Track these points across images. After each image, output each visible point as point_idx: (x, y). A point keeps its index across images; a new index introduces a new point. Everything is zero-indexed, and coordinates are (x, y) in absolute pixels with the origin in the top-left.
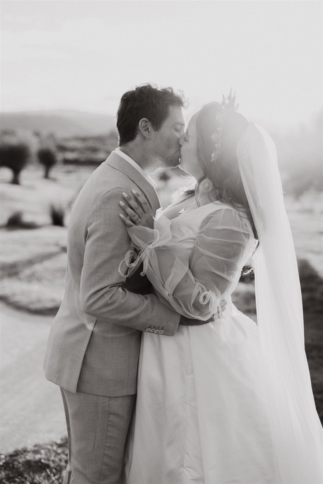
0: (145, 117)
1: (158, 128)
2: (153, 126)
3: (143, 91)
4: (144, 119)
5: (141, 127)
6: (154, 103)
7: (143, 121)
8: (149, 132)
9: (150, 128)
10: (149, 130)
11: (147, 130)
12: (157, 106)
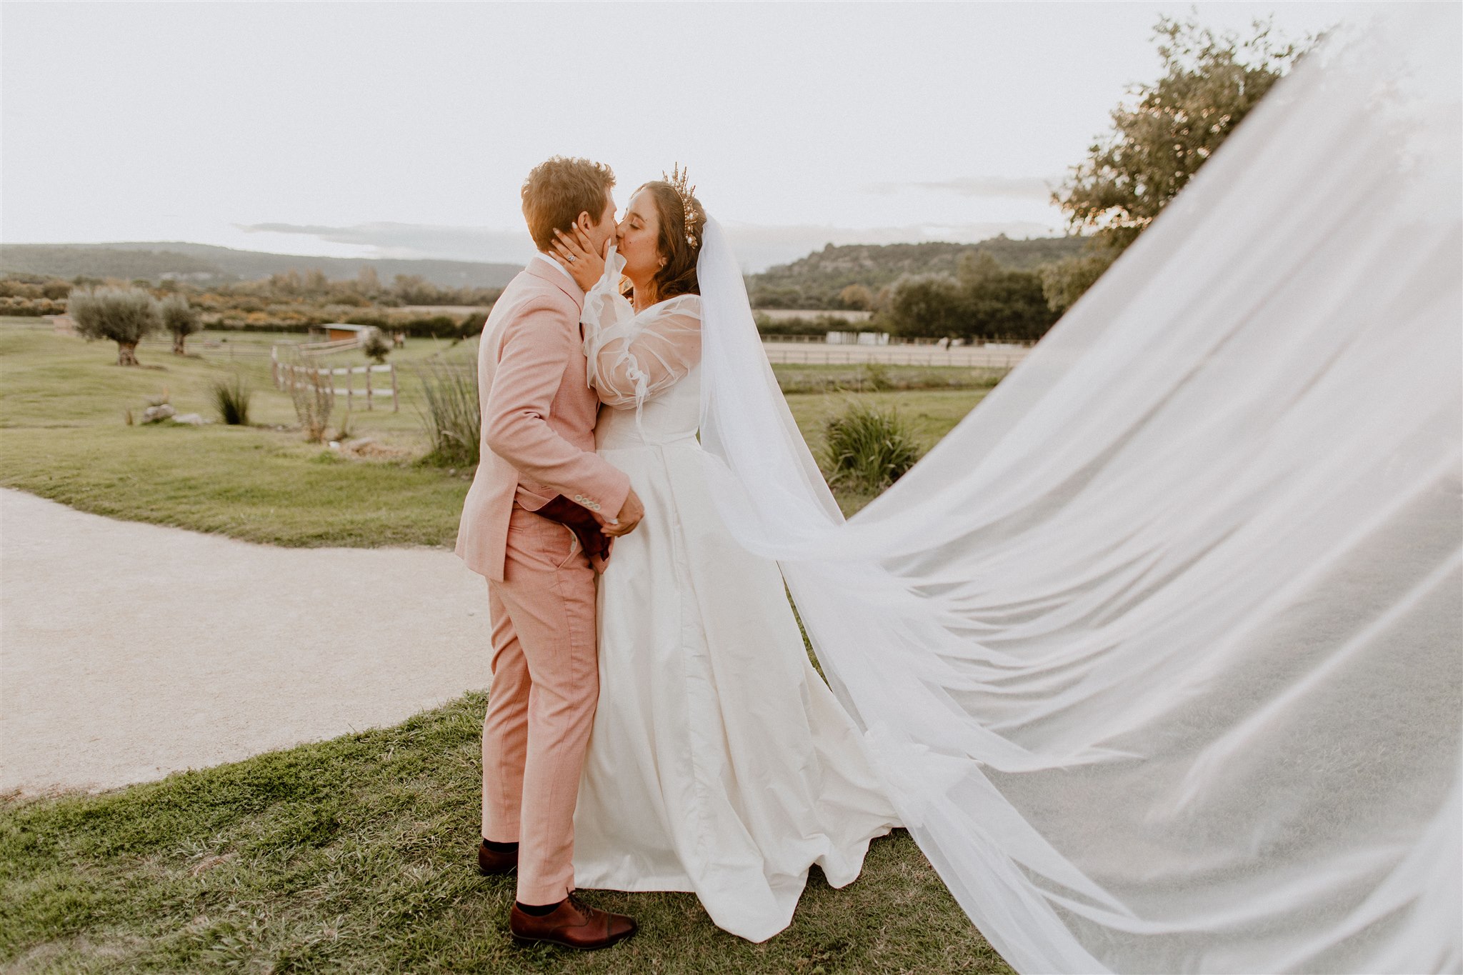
1: (598, 222)
2: (592, 220)
10: (589, 226)
12: (596, 193)
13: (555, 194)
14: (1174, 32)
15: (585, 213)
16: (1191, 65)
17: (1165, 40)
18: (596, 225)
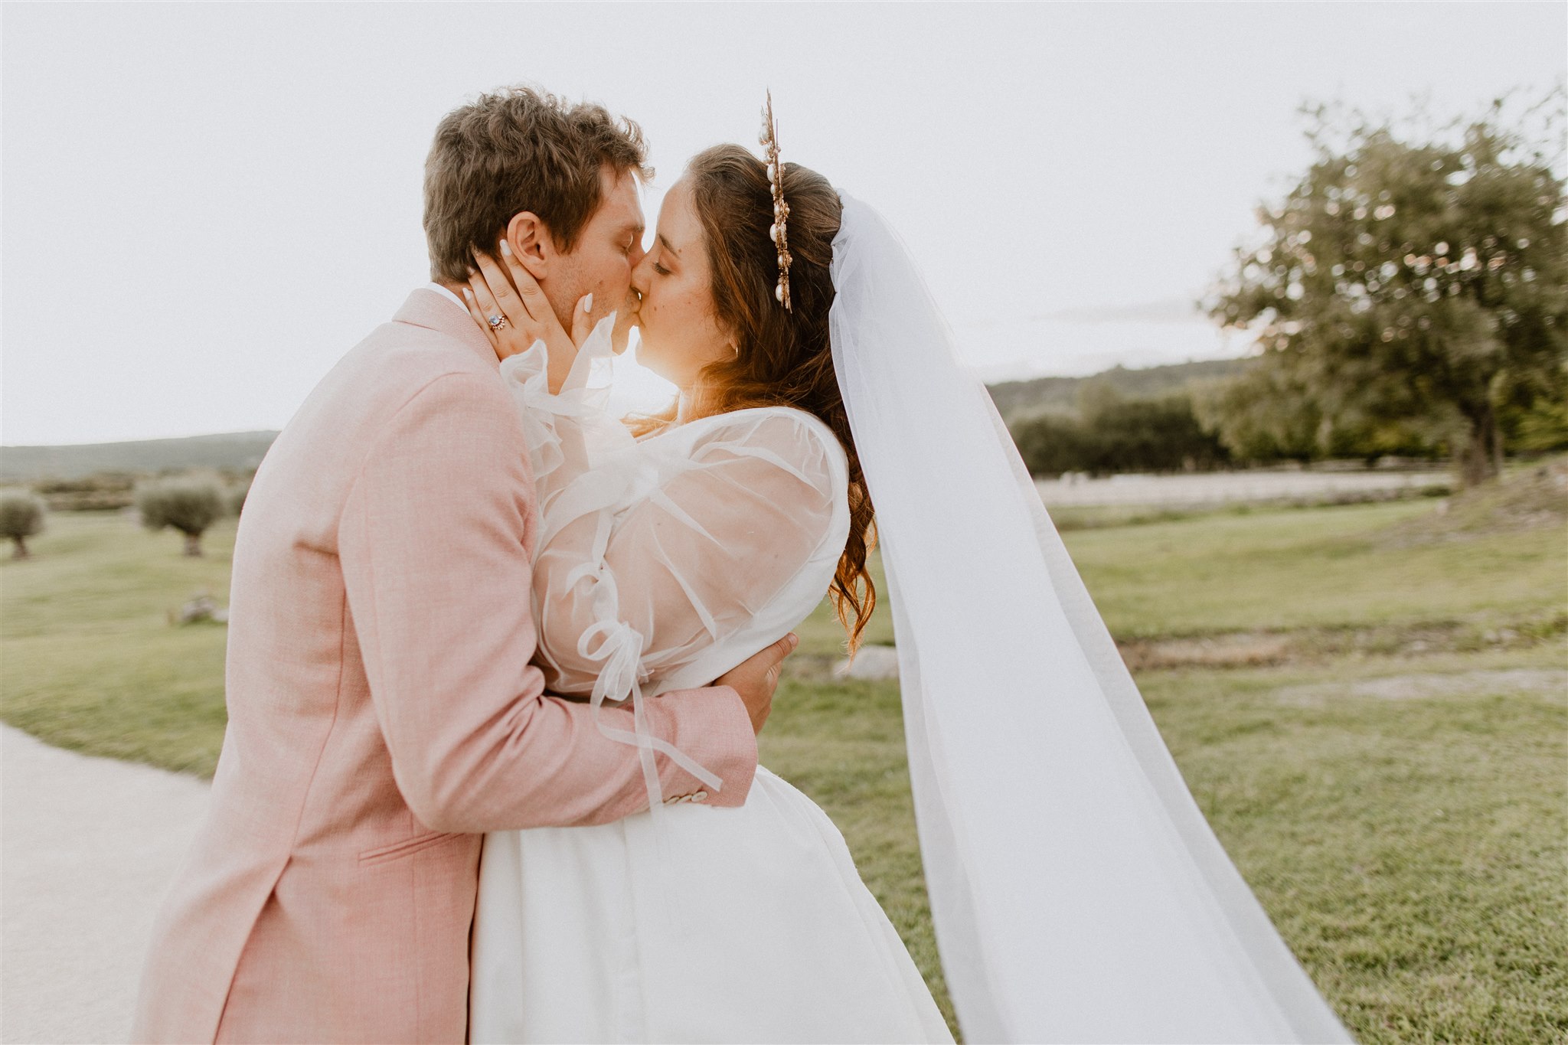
0: (527, 210)
1: (570, 245)
2: (553, 238)
3: (516, 118)
4: (526, 215)
5: (516, 242)
6: (555, 159)
7: (521, 222)
8: (542, 258)
9: (546, 246)
10: (543, 249)
11: (536, 250)
12: (566, 171)
14: (1320, 111)
16: (1343, 146)
17: (1309, 123)
18: (563, 252)
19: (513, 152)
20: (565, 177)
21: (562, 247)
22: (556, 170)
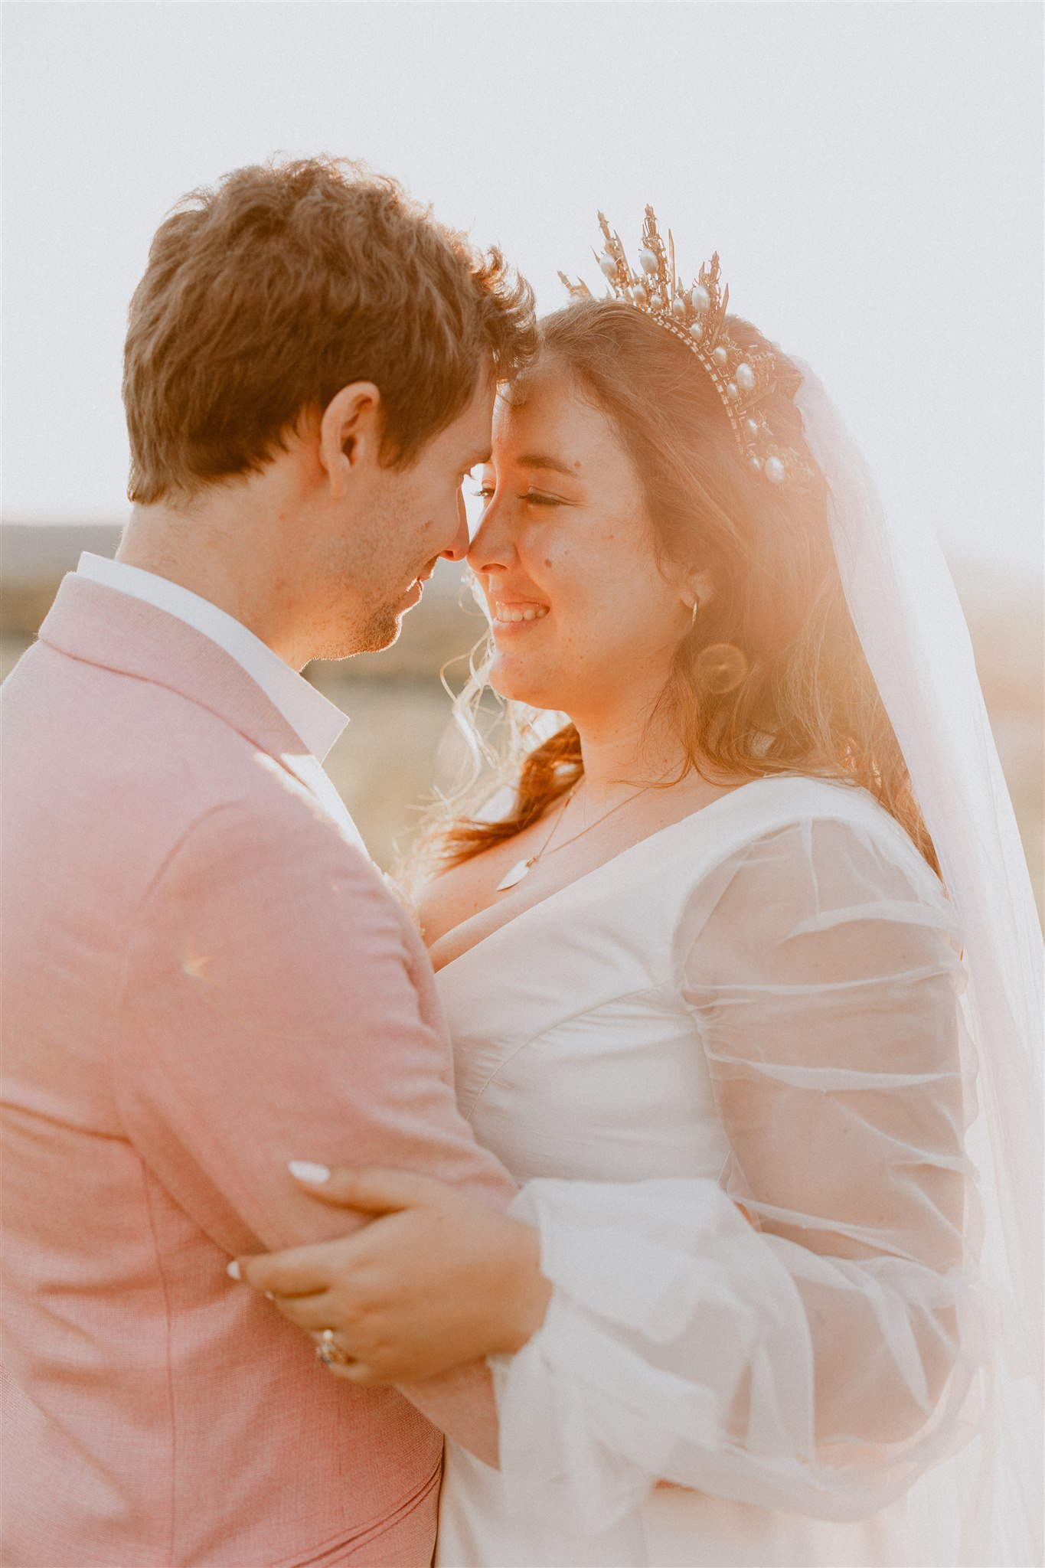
1: (404, 458)
8: (351, 463)
9: (366, 444)
10: (360, 449)
12: (446, 341)
13: (282, 271)
15: (368, 389)
18: (389, 465)
19: (376, 284)
20: (441, 348)
21: (390, 457)
22: (432, 332)
